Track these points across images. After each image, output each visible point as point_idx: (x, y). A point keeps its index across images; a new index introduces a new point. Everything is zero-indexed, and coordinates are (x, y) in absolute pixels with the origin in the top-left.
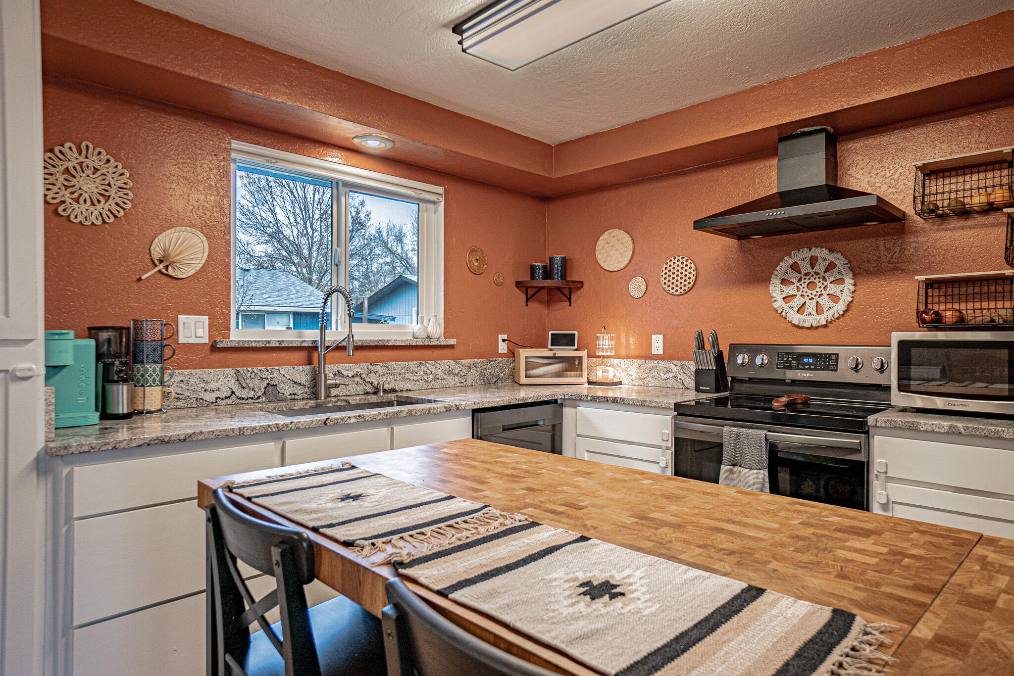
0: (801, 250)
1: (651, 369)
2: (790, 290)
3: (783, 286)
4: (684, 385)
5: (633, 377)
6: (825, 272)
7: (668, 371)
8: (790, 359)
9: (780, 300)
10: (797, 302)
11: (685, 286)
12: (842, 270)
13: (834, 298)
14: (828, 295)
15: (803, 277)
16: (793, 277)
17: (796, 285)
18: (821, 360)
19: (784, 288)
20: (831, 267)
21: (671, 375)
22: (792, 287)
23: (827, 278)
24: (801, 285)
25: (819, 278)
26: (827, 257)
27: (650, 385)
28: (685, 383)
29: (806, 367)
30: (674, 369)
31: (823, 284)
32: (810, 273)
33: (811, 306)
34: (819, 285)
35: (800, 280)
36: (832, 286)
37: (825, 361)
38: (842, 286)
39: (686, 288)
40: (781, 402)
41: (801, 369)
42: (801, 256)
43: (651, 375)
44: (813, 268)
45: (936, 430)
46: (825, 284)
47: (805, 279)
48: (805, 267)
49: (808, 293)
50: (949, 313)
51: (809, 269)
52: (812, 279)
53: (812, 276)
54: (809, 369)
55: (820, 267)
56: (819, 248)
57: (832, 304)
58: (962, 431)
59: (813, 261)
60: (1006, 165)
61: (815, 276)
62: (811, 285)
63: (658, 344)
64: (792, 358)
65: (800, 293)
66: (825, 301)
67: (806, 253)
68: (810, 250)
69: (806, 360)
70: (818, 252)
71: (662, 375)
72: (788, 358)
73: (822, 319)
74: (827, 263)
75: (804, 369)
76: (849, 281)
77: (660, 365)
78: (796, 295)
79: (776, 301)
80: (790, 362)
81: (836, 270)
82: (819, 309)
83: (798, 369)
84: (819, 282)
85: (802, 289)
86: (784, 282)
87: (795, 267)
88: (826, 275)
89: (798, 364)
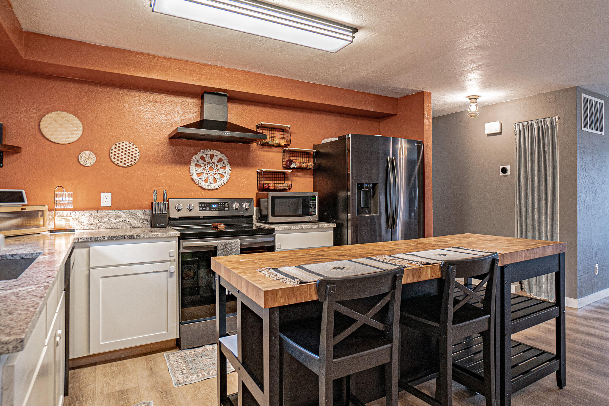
0: (206, 150)
1: (102, 217)
2: (200, 170)
3: (196, 168)
4: (131, 225)
5: (85, 224)
6: (217, 163)
7: (118, 217)
8: (205, 206)
9: (195, 174)
10: (204, 176)
11: (132, 161)
12: (225, 162)
13: (222, 176)
14: (219, 174)
15: (207, 164)
16: (202, 163)
17: (203, 168)
18: (221, 205)
19: (197, 168)
20: (220, 160)
21: (121, 220)
22: (201, 168)
23: (218, 166)
24: (206, 168)
25: (215, 165)
26: (218, 155)
27: (101, 228)
28: (133, 224)
29: (214, 209)
30: (124, 215)
31: (216, 168)
32: (210, 162)
33: (211, 179)
34: (215, 168)
35: (205, 165)
36: (221, 170)
37: (223, 206)
38: (225, 170)
39: (133, 163)
40: (222, 227)
41: (212, 210)
42: (206, 153)
43: (103, 221)
44: (211, 160)
45: (297, 228)
46: (218, 168)
47: (208, 165)
48: (208, 159)
49: (209, 172)
50: (271, 185)
51: (210, 160)
52: (211, 166)
53: (211, 164)
54: (216, 210)
55: (215, 160)
56: (215, 151)
57: (221, 178)
58: (304, 228)
59: (212, 156)
60: (281, 130)
61: (213, 164)
62: (211, 168)
63: (106, 199)
64: (206, 205)
65: (205, 172)
66: (218, 177)
67: (209, 152)
68: (210, 151)
69: (213, 206)
70: (213, 152)
71: (112, 220)
72: (204, 205)
73: (216, 185)
74: (218, 158)
75: (213, 210)
76: (228, 168)
77: (111, 213)
78: (203, 173)
79: (193, 175)
80: (206, 207)
81: (222, 162)
82: (215, 181)
83: (210, 210)
84: (215, 167)
85: (206, 170)
86: (197, 165)
87: (203, 158)
88: (218, 164)
89: (210, 208)
